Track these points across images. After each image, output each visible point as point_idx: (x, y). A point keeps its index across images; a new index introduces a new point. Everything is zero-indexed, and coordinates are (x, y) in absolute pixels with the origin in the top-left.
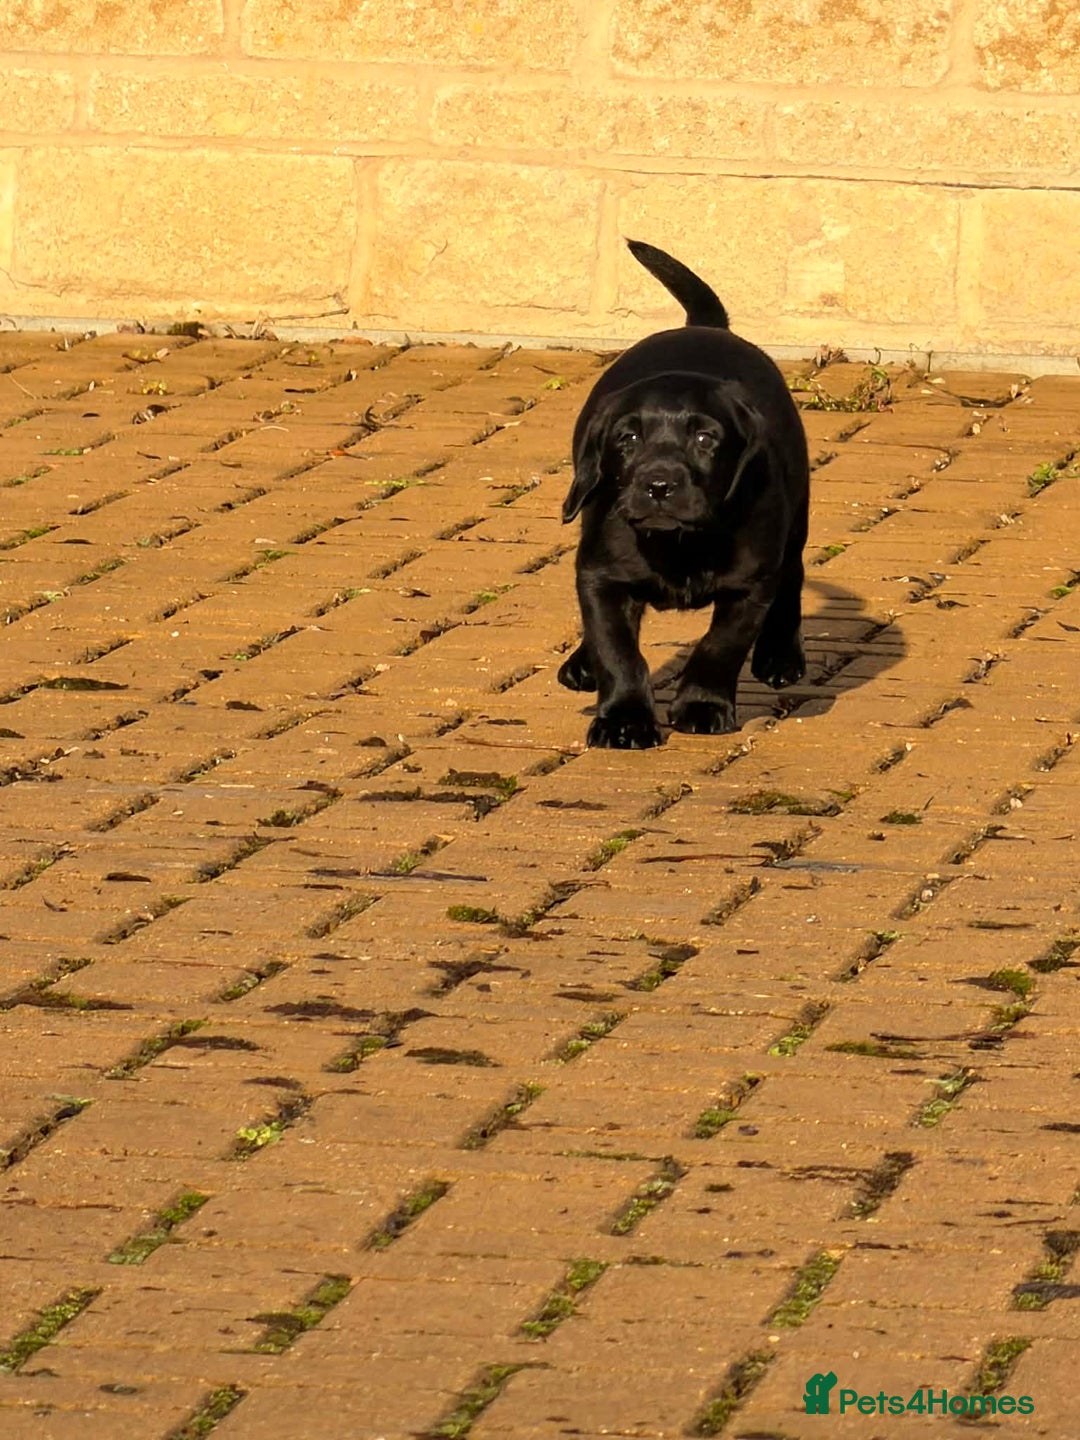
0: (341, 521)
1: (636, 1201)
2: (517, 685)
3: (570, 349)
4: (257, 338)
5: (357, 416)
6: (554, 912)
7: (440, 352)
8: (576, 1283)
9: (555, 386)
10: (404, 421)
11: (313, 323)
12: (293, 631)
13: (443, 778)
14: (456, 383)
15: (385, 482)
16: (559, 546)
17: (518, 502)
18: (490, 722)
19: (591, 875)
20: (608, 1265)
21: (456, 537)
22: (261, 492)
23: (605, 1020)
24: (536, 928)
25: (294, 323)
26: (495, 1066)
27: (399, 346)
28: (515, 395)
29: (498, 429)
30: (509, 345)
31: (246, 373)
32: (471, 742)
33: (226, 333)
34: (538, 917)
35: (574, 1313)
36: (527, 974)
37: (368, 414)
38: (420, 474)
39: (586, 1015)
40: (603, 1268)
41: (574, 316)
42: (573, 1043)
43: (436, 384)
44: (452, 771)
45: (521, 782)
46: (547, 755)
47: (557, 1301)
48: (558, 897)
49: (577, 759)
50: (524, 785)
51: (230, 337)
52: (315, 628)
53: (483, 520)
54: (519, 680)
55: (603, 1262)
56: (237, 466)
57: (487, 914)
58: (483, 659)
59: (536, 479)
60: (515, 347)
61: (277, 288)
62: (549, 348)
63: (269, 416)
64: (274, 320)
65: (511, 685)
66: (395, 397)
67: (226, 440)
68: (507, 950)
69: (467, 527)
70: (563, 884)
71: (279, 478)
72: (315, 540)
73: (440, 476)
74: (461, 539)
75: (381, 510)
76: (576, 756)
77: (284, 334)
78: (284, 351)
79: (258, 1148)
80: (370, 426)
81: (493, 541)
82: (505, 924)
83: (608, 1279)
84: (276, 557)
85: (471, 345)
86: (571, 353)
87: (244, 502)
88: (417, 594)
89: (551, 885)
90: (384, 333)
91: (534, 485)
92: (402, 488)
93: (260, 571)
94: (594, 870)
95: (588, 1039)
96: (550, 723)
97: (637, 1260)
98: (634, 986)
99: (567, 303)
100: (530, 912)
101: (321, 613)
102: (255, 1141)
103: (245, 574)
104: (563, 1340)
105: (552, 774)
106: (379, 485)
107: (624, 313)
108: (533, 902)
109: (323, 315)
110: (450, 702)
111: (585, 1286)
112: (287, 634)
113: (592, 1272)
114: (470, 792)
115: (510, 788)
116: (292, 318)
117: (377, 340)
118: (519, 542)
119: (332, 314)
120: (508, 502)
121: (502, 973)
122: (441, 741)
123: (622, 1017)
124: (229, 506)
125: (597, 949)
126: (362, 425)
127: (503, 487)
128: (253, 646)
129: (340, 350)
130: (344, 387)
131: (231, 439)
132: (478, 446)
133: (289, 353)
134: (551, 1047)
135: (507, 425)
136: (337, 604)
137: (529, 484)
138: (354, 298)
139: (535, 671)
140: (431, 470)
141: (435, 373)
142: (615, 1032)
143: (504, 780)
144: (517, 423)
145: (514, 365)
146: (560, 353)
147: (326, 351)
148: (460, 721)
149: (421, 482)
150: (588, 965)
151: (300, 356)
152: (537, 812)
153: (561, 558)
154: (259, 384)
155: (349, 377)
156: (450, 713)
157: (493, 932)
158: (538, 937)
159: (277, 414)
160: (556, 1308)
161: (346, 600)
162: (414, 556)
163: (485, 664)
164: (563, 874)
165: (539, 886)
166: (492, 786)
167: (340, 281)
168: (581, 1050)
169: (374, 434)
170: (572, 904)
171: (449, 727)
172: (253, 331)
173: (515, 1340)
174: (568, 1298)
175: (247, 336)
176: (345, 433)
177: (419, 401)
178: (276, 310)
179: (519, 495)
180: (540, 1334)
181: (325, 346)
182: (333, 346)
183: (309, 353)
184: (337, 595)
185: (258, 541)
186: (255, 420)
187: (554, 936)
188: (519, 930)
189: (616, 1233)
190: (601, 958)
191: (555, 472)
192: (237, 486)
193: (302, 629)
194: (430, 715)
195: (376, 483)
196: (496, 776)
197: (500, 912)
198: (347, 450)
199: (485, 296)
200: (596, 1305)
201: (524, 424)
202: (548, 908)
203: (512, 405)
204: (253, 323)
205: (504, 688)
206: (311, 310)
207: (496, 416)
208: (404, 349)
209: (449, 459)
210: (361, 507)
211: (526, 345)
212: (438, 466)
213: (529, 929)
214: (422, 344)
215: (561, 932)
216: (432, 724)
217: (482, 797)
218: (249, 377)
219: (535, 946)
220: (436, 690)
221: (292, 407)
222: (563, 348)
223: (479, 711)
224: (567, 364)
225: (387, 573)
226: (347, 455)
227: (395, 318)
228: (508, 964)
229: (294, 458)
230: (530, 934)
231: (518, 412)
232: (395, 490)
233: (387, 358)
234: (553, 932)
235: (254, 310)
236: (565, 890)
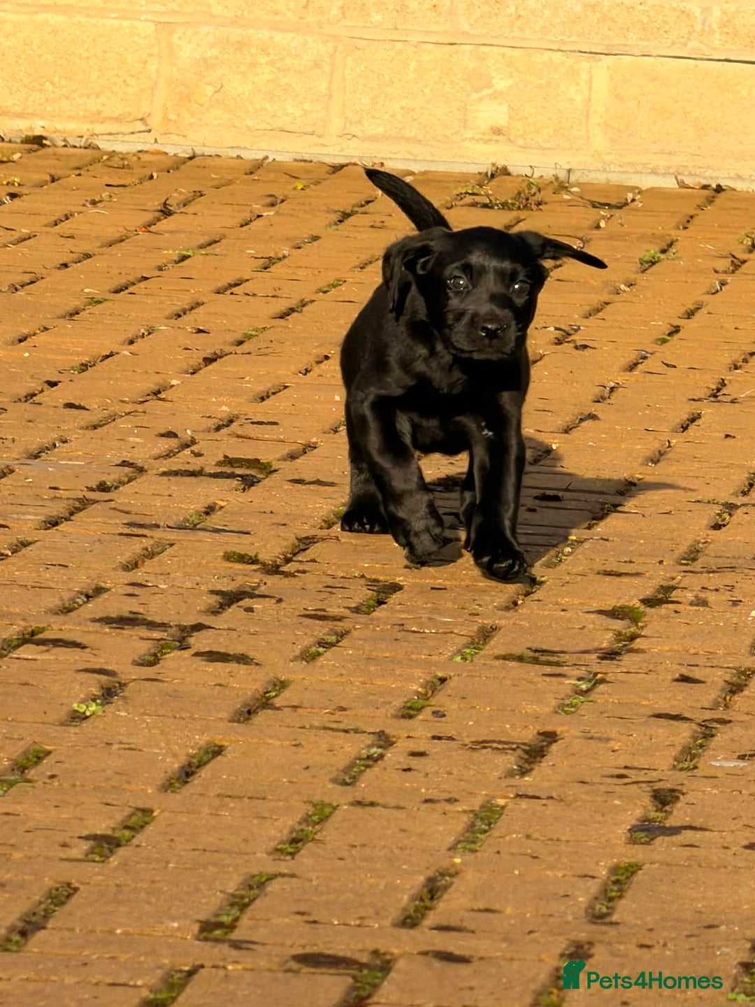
0: (146, 279)
1: (358, 761)
2: (272, 397)
3: (311, 162)
4: (86, 148)
5: (157, 204)
6: (299, 558)
7: (217, 161)
8: (316, 818)
9: (300, 188)
10: (190, 209)
11: (126, 138)
12: (111, 355)
13: (220, 462)
14: (230, 183)
15: (177, 252)
16: (302, 301)
17: (272, 269)
18: (252, 423)
19: (325, 532)
20: (338, 806)
21: (229, 292)
22: (88, 256)
23: (336, 634)
24: (285, 569)
25: (111, 138)
26: (257, 664)
27: (187, 156)
28: (271, 193)
29: (259, 216)
30: (267, 158)
31: (78, 172)
32: (238, 436)
33: (63, 143)
34: (288, 561)
35: (313, 840)
36: (280, 601)
37: (165, 204)
38: (202, 247)
39: (321, 630)
40: (335, 808)
41: (314, 139)
42: (313, 649)
43: (215, 183)
44: (226, 457)
45: (275, 466)
46: (294, 447)
47: (302, 830)
48: (302, 547)
49: (316, 450)
50: (277, 468)
51: (65, 146)
52: (127, 353)
53: (248, 280)
54: (274, 393)
55: (335, 804)
56: (72, 237)
57: (251, 558)
58: (248, 378)
59: (286, 253)
60: (270, 160)
61: (99, 113)
62: (296, 160)
63: (94, 203)
64: (97, 135)
65: (268, 397)
66: (185, 191)
67: (63, 219)
68: (265, 584)
69: (236, 285)
70: (307, 538)
71: (101, 247)
72: (127, 291)
73: (217, 249)
74: (232, 294)
75: (174, 272)
76: (315, 448)
77: (105, 145)
78: (105, 157)
79: (87, 717)
80: (166, 212)
81: (254, 295)
82: (264, 564)
83: (338, 815)
84: (99, 302)
85: (239, 157)
86: (311, 164)
87: (76, 263)
88: (200, 331)
89: (297, 539)
90: (177, 147)
91: (284, 257)
92: (190, 256)
93: (88, 311)
94: (328, 528)
95: (324, 647)
96: (298, 425)
97: (359, 803)
98: (357, 610)
99: (308, 129)
100: (282, 557)
101: (131, 342)
102: (84, 713)
103: (77, 313)
104: (306, 858)
105: (298, 461)
106: (174, 254)
107: (349, 137)
108: (284, 549)
109: (133, 133)
110: (224, 408)
111: (321, 821)
112: (107, 357)
113: (327, 810)
114: (238, 471)
115: (267, 469)
116: (110, 134)
117: (171, 150)
118: (273, 297)
119: (140, 132)
120: (266, 268)
121: (261, 600)
122: (217, 436)
123: (348, 632)
124: (65, 265)
125: (330, 584)
126: (161, 211)
127: (262, 258)
128: (82, 364)
129: (144, 157)
130: (147, 184)
131: (67, 218)
132: (245, 228)
133: (108, 159)
134: (297, 653)
135: (265, 214)
136: (143, 336)
137: (280, 256)
138: (154, 122)
139: (286, 387)
140: (210, 244)
141: (213, 176)
142: (344, 642)
143: (263, 463)
144: (272, 213)
145: (269, 171)
146: (303, 164)
147: (135, 158)
148: (231, 421)
149: (203, 252)
150: (324, 596)
151: (116, 161)
152: (287, 486)
153: (304, 309)
154: (86, 180)
155: (151, 177)
156: (224, 415)
157: (255, 571)
158: (287, 575)
159: (100, 201)
160: (301, 835)
161: (149, 334)
162: (198, 304)
163: (249, 382)
164: (306, 531)
165: (287, 539)
166: (253, 468)
167: (145, 109)
168: (319, 654)
169: (170, 218)
170: (311, 553)
171: (223, 425)
172: (83, 142)
173: (272, 857)
174: (310, 828)
175: (78, 145)
176: (149, 217)
177: (202, 195)
178: (99, 128)
179: (274, 264)
180: (291, 854)
181: (134, 155)
182: (140, 155)
183: (122, 159)
184: (142, 331)
185: (86, 290)
186: (84, 205)
187: (299, 575)
188: (274, 570)
189: (345, 784)
190: (334, 590)
191: (299, 248)
192: (71, 252)
193: (118, 353)
194: (209, 417)
195: (171, 252)
196: (257, 461)
197: (261, 557)
198: (150, 229)
199: (249, 123)
200: (331, 833)
201: (277, 213)
202: (295, 555)
203: (269, 200)
204: (82, 137)
205: (263, 399)
206: (124, 129)
207: (257, 207)
208: (191, 158)
209: (224, 236)
210: (160, 269)
211: (279, 158)
212: (216, 242)
213: (281, 569)
214: (203, 155)
215: (304, 572)
216: (211, 423)
217: (247, 475)
218: (79, 175)
219: (286, 581)
220: (214, 399)
221: (111, 196)
222: (305, 161)
223: (246, 415)
224: (308, 172)
225: (179, 316)
226: (150, 232)
227: (184, 136)
228: (266, 594)
229: (112, 233)
230: (283, 573)
231: (273, 205)
232: (184, 258)
233: (177, 165)
234: (298, 571)
235: (84, 128)
236: (306, 543)
